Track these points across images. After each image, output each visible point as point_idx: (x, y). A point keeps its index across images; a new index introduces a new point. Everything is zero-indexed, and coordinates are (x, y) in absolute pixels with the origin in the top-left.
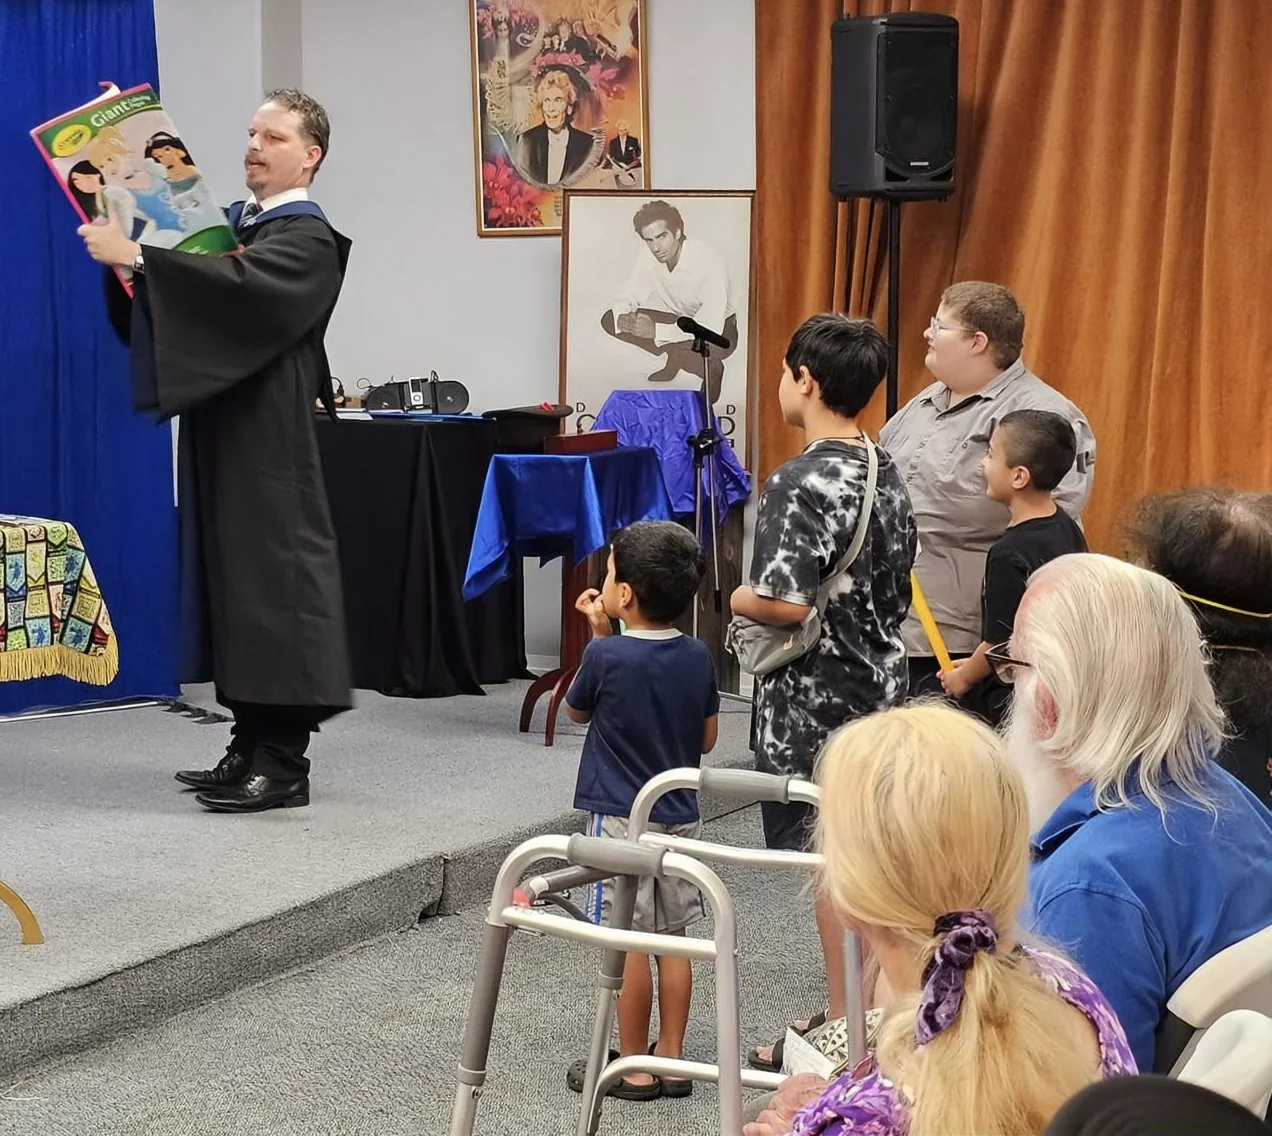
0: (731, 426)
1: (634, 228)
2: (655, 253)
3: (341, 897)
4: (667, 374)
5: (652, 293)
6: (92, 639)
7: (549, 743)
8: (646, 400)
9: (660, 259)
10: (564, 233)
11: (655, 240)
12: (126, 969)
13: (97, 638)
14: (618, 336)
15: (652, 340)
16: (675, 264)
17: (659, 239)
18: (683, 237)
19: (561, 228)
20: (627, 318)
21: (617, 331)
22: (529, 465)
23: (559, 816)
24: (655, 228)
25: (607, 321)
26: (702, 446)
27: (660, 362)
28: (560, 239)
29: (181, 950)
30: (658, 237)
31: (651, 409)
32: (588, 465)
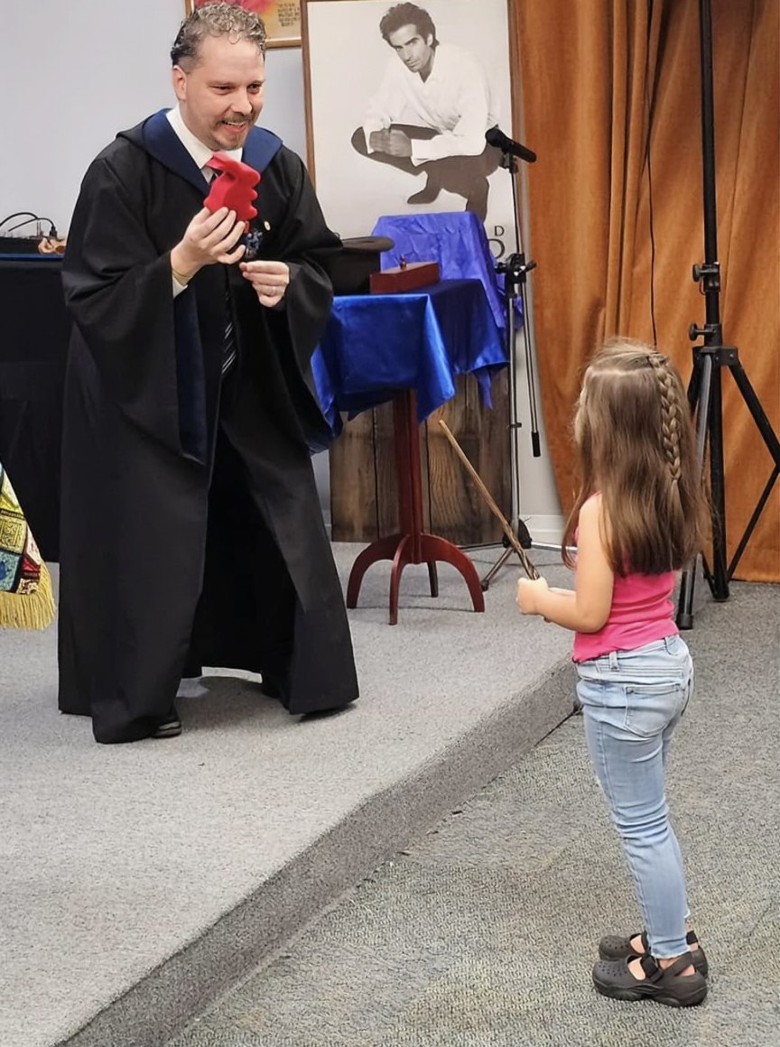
0: (500, 248)
1: (382, 35)
2: (406, 62)
3: (304, 859)
4: (427, 195)
5: (406, 106)
6: (20, 573)
7: (393, 621)
8: (418, 224)
9: (411, 68)
10: (303, 45)
11: (404, 46)
12: (113, 1003)
13: (26, 571)
14: (371, 156)
15: (410, 158)
16: (429, 73)
17: (409, 46)
18: (435, 43)
19: (300, 38)
20: (379, 136)
21: (370, 151)
22: (356, 309)
23: (479, 718)
24: (404, 33)
25: (358, 140)
26: (516, 274)
27: (419, 182)
28: (299, 51)
29: (164, 964)
30: (408, 43)
31: (425, 236)
32: (429, 305)
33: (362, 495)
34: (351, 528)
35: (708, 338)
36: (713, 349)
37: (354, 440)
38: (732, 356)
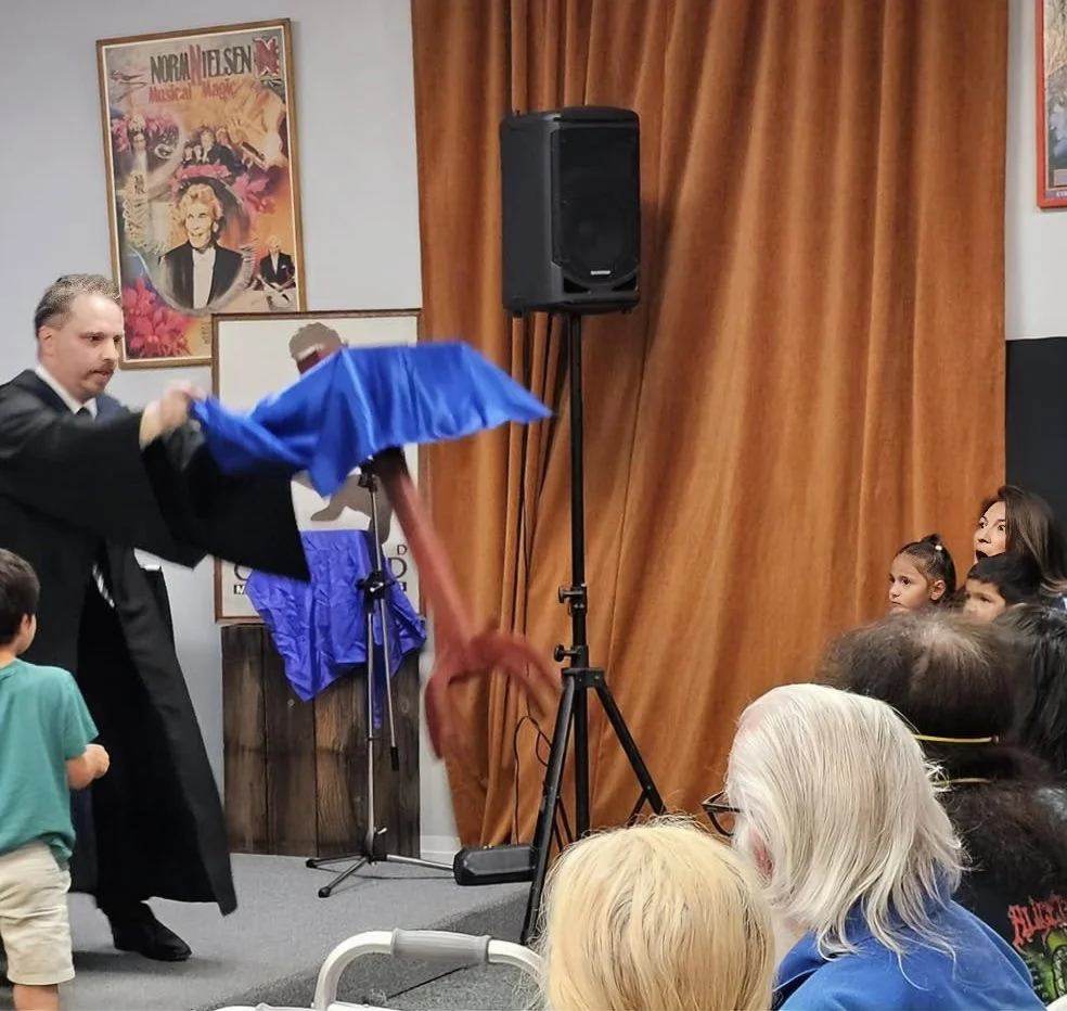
0: (402, 567)
1: (290, 354)
4: (330, 513)
8: (310, 542)
10: (214, 363)
19: (210, 356)
26: (372, 590)
28: (208, 370)
31: (315, 553)
33: (253, 808)
34: (243, 841)
35: (575, 659)
36: (577, 670)
37: (247, 754)
38: (597, 678)
